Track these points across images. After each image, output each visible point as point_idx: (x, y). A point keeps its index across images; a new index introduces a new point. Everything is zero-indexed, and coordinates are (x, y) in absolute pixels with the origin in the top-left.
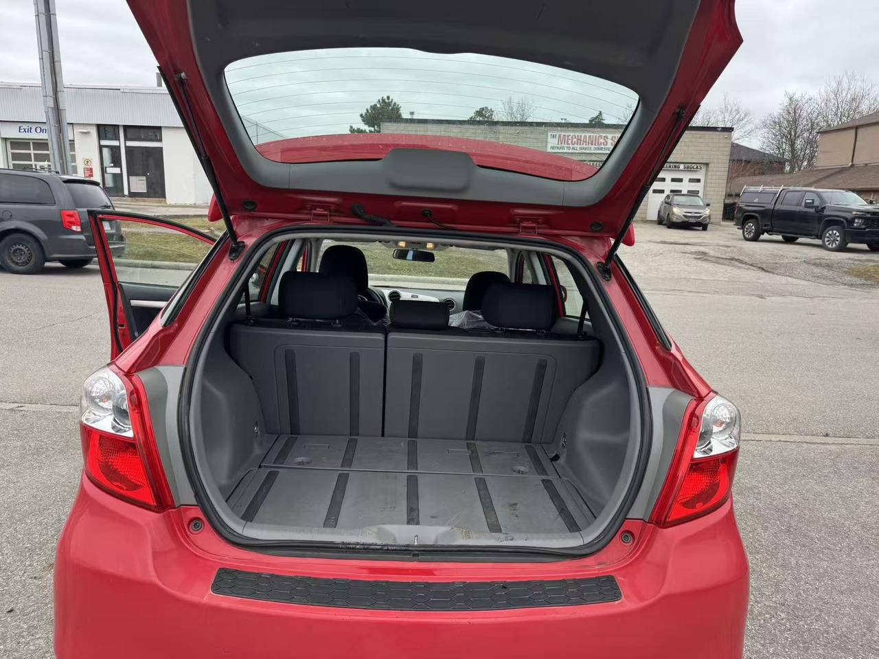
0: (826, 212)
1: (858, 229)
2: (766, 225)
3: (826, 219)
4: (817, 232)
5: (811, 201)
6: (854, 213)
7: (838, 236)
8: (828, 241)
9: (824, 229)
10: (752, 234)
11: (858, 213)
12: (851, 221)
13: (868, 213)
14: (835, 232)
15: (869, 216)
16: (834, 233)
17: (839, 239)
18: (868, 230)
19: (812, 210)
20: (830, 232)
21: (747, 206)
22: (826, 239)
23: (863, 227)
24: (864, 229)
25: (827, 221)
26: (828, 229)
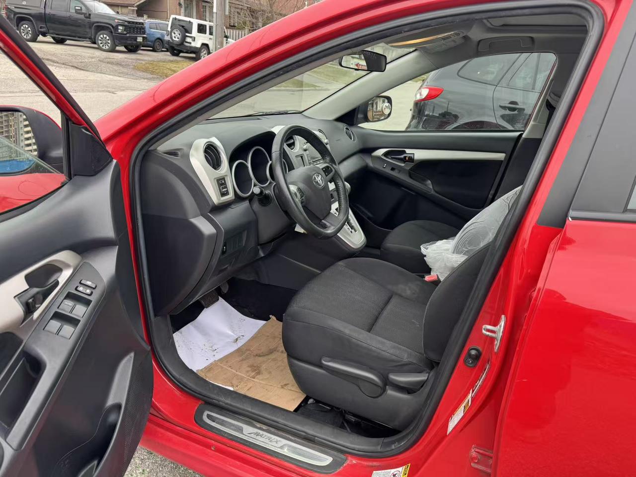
0: (93, 19)
1: (121, 34)
2: (41, 28)
3: (95, 24)
4: (90, 35)
5: (79, 8)
6: (116, 21)
7: (108, 40)
8: (102, 43)
9: (96, 34)
10: (30, 35)
11: (120, 21)
12: (116, 28)
13: (126, 21)
14: (105, 36)
15: (126, 23)
16: (104, 38)
17: (109, 42)
18: (128, 35)
19: (82, 17)
20: (102, 36)
21: (15, 7)
22: (100, 42)
23: (125, 32)
24: (126, 34)
25: (96, 26)
26: (99, 34)
